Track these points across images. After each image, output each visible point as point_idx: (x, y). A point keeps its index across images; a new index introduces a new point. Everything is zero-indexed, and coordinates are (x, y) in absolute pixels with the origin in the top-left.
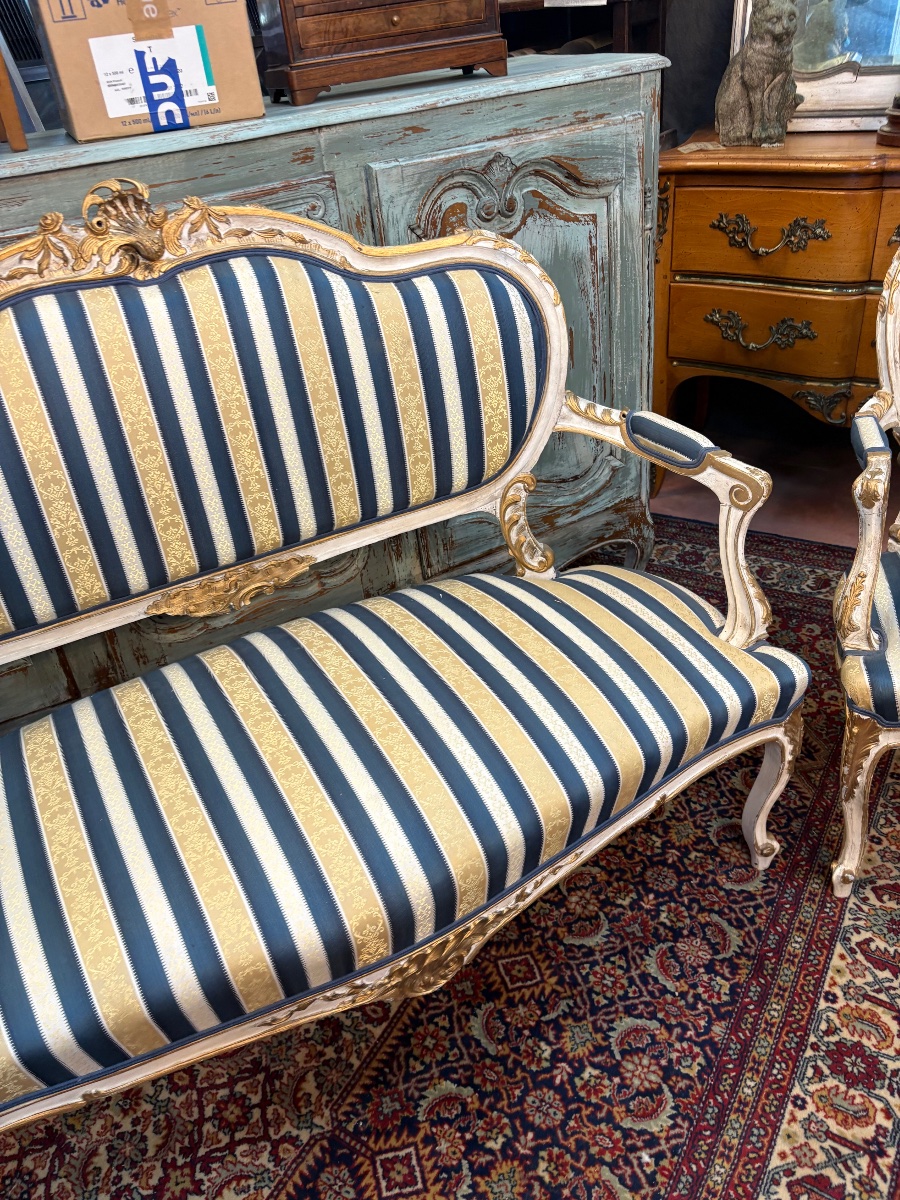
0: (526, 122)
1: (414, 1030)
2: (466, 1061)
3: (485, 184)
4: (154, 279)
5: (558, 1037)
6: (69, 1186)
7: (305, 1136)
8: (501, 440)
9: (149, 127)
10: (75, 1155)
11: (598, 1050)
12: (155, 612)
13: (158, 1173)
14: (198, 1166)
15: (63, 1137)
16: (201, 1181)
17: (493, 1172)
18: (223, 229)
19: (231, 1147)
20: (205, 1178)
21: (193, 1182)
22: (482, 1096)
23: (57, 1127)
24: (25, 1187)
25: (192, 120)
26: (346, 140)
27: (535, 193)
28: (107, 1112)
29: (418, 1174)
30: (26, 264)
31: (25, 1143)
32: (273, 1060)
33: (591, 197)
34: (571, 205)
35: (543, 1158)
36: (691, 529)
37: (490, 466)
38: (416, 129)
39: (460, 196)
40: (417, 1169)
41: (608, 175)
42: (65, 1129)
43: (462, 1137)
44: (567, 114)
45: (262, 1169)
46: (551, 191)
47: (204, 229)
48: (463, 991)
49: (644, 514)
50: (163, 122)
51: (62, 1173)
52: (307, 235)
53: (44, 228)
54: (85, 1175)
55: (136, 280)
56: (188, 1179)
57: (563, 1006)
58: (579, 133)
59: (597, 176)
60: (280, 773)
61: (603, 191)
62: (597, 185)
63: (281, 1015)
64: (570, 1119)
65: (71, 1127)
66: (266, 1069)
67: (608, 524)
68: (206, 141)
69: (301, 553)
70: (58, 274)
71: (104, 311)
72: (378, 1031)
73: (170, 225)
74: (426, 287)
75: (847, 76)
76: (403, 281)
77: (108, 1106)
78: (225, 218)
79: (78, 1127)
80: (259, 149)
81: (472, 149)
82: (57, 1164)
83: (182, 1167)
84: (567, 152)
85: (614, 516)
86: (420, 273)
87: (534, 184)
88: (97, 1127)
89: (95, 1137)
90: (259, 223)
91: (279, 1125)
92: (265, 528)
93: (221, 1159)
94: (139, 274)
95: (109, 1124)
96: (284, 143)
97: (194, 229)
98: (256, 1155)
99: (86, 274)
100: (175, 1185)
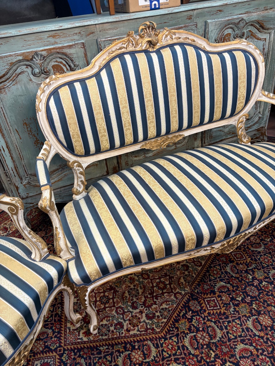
0: (251, 10)
1: (210, 269)
2: (227, 278)
3: (237, 27)
4: (154, 51)
5: (253, 274)
6: (119, 300)
7: (183, 293)
8: (242, 102)
9: (149, 8)
10: (119, 293)
11: (266, 278)
12: (142, 148)
13: (143, 299)
14: (154, 298)
15: (115, 288)
16: (156, 302)
17: (240, 306)
18: (174, 36)
19: (163, 293)
20: (157, 301)
21: (154, 301)
22: (233, 287)
23: (113, 286)
24: (107, 300)
25: (161, 7)
26: (201, 13)
27: (250, 31)
28: (126, 283)
29: (218, 304)
30: (123, 45)
31: (105, 289)
32: (170, 273)
33: (265, 33)
34: (259, 35)
35: (254, 303)
36: (273, 140)
37: (237, 110)
38: (220, 11)
39: (230, 31)
40: (217, 303)
41: (272, 26)
42: (115, 286)
43: (229, 296)
44: (262, 8)
45: (172, 300)
46: (254, 30)
47: (169, 37)
48: (223, 260)
49: (265, 132)
50: (153, 7)
51: (116, 297)
52: (195, 39)
53: (128, 35)
54: (123, 298)
55: (150, 51)
56: (152, 301)
57: (253, 266)
58: (265, 13)
59: (268, 26)
60: (163, 199)
61: (269, 31)
62: (268, 29)
63: (192, 253)
64: (260, 294)
65: (117, 286)
66: (169, 275)
67: (255, 135)
68: (167, 12)
69: (181, 133)
70: (131, 48)
71: (142, 59)
72: (199, 268)
73: (160, 36)
74: (227, 56)
76: (220, 54)
77: (126, 282)
78: (175, 33)
79: (118, 286)
80: (179, 15)
81: (236, 17)
82: (114, 295)
83: (150, 298)
84: (261, 19)
85: (257, 132)
86: (225, 51)
87: (251, 28)
88: (124, 286)
89: (124, 289)
90: (183, 35)
91: (175, 289)
92: (174, 125)
93: (161, 297)
94: (150, 50)
95: (127, 286)
96: (185, 14)
97: (167, 36)
98: (170, 296)
99: (138, 49)
100: (149, 302)
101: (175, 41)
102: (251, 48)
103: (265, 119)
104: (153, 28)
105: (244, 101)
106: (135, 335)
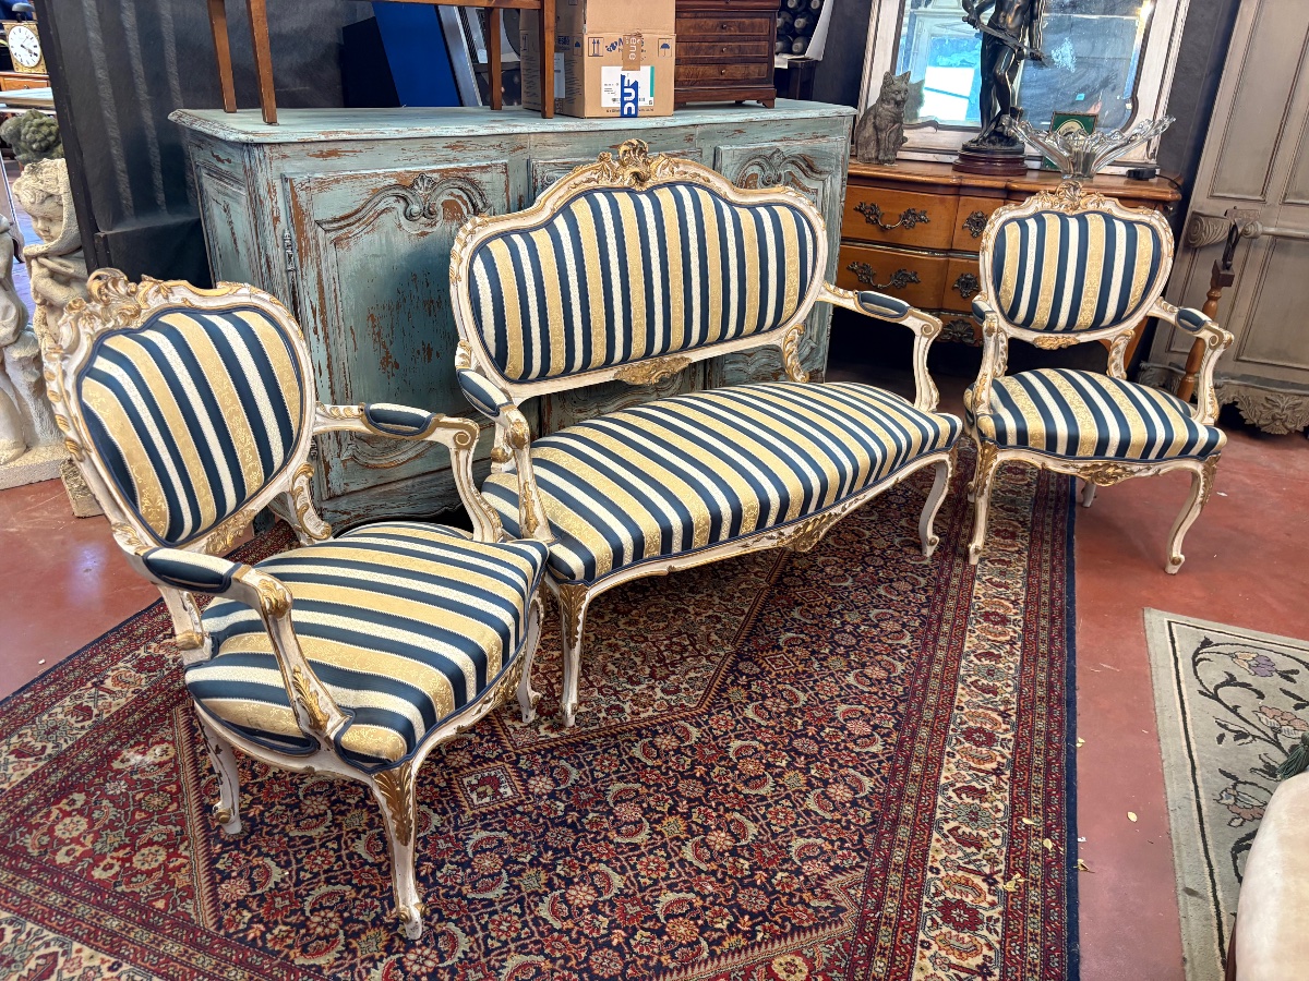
0: (790, 135)
2: (796, 626)
3: (770, 165)
4: (644, 191)
5: (842, 617)
7: (722, 654)
8: (792, 301)
9: (619, 114)
11: (865, 620)
12: (618, 378)
13: (648, 670)
14: (669, 666)
17: (829, 660)
18: (676, 170)
19: (684, 659)
20: (675, 670)
21: (669, 671)
22: (811, 637)
25: (640, 114)
26: (708, 132)
27: (790, 173)
29: (790, 662)
30: (593, 176)
33: (817, 179)
34: (806, 182)
35: (852, 654)
37: (785, 316)
38: (740, 131)
39: (756, 169)
40: (789, 660)
41: (827, 168)
43: (807, 650)
44: (809, 133)
45: (705, 665)
46: (798, 173)
47: (667, 169)
50: (626, 112)
52: (711, 178)
53: (601, 159)
55: (636, 191)
56: (666, 670)
57: (840, 607)
58: (817, 144)
59: (821, 168)
61: (823, 177)
62: (821, 173)
63: (750, 542)
64: (860, 642)
68: (654, 125)
69: (685, 355)
70: (605, 183)
71: (624, 200)
72: (742, 618)
73: (653, 166)
74: (764, 212)
75: (930, 129)
76: (752, 208)
78: (677, 164)
80: (673, 132)
81: (766, 145)
83: (660, 667)
84: (809, 153)
86: (761, 205)
87: (791, 168)
88: (600, 657)
90: (691, 169)
91: (706, 651)
92: (677, 338)
93: (680, 663)
94: (638, 189)
96: (683, 131)
97: (664, 167)
98: (700, 661)
99: (617, 184)
100: (660, 673)
101: (677, 177)
102: (803, 203)
103: (821, 354)
104: (641, 151)
105: (796, 298)
106: (650, 718)
